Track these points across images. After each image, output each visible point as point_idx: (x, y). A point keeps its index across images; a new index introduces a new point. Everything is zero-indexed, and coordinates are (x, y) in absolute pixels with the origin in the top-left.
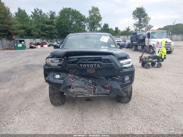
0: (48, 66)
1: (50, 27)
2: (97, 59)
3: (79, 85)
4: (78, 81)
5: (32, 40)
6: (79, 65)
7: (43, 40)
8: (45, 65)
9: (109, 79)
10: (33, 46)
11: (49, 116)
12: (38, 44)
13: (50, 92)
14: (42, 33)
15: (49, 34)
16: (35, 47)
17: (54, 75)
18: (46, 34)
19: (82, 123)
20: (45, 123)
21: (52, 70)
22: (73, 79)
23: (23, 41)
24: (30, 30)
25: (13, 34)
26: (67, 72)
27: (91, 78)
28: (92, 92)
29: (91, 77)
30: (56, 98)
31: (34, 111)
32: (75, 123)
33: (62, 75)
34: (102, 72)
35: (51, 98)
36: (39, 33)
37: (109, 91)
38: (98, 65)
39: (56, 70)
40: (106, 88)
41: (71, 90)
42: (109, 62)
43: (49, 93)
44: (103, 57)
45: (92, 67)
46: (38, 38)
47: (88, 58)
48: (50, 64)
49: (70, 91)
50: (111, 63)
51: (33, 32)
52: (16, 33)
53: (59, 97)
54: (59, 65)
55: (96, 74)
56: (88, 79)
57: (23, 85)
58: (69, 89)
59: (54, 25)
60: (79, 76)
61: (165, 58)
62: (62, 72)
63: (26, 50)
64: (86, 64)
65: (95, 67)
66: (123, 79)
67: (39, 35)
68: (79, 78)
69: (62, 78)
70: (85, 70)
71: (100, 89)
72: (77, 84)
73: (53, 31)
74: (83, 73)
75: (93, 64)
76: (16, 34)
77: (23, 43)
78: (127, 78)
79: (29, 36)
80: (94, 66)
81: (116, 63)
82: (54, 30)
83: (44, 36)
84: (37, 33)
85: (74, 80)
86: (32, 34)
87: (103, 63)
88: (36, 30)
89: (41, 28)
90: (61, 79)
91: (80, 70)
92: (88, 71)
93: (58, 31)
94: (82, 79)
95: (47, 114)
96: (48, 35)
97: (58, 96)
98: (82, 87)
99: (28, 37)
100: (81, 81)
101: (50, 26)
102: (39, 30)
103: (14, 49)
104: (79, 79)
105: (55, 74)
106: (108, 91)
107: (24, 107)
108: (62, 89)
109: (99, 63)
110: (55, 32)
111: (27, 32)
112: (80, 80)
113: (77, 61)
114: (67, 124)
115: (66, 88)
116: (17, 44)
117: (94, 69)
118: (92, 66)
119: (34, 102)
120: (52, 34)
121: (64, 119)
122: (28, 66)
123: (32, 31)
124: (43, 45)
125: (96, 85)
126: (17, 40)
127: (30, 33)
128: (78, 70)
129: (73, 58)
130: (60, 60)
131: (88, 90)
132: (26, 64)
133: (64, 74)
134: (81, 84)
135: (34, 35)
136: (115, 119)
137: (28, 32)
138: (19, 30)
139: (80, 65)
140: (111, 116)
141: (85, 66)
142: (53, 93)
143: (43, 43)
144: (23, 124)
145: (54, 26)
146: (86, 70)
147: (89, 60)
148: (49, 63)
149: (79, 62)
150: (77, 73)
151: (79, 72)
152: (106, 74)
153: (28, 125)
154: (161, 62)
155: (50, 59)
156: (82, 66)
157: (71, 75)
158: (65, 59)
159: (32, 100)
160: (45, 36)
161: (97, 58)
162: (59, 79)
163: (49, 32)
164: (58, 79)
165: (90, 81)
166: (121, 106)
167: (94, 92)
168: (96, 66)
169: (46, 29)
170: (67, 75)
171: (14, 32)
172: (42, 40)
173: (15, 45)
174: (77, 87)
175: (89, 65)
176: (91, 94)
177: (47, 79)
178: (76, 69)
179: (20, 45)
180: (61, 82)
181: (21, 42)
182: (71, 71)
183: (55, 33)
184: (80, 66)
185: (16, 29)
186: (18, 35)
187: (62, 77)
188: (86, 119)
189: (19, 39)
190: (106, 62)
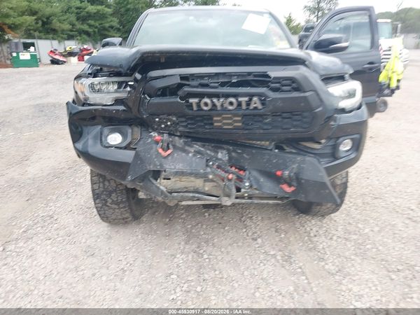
0: (83, 105)
1: (98, 11)
2: (251, 78)
3: (187, 169)
4: (184, 154)
5: (55, 43)
6: (187, 102)
7: (83, 43)
8: (74, 101)
9: (288, 149)
10: (57, 57)
11: (95, 260)
12: (71, 54)
13: (96, 187)
14: (79, 26)
15: (96, 30)
16: (65, 62)
17: (101, 134)
18: (90, 30)
19: (199, 289)
20: (80, 287)
21: (94, 118)
22: (168, 148)
23: (33, 45)
24: (48, 18)
25: (4, 26)
26: (145, 125)
27: (225, 146)
28: (231, 190)
29: (227, 143)
30: (114, 206)
31: (49, 242)
32: (178, 289)
33: (129, 135)
34: (266, 124)
35: (100, 205)
36: (73, 25)
37: (293, 189)
38: (255, 99)
39: (110, 120)
40: (278, 180)
41: (162, 185)
42: (297, 89)
43: (93, 190)
44: (275, 72)
45: (231, 108)
46: (70, 38)
47: (217, 75)
48: (86, 99)
49: (158, 188)
50: (302, 95)
51: (56, 24)
52: (14, 24)
53: (122, 202)
54: (118, 101)
55: (247, 132)
56: (216, 149)
57: (25, 158)
58: (154, 181)
59: (108, 6)
60: (187, 137)
61: (398, 88)
62: (130, 125)
63: (41, 68)
64: (210, 96)
65: (244, 106)
66: (335, 148)
67: (71, 31)
68: (186, 143)
69: (130, 143)
70: (207, 118)
71: (258, 181)
72: (180, 167)
73: (108, 22)
74: (200, 130)
75: (235, 96)
76: (13, 28)
77: (32, 49)
78: (346, 146)
79: (48, 33)
80: (240, 104)
81: (318, 95)
82: (109, 20)
83: (84, 34)
84: (67, 26)
85: (169, 152)
86: (53, 27)
87: (272, 95)
88: (65, 17)
89: (77, 13)
90: (126, 148)
91: (191, 119)
92: (217, 121)
93: (120, 23)
94: (197, 147)
95: (90, 253)
96: (94, 32)
97: (120, 198)
98: (197, 175)
99: (44, 37)
100: (194, 155)
101: (99, 7)
102: (71, 19)
103: (12, 66)
104: (187, 148)
105: (106, 130)
106: (288, 189)
107: (20, 228)
108: (133, 181)
109: (259, 95)
110: (111, 23)
111: (40, 23)
112: (189, 152)
113: (180, 86)
114: (150, 293)
115: (143, 178)
116: (18, 53)
117: (238, 116)
118: (231, 104)
119: (51, 213)
120: (105, 29)
121: (141, 273)
122: (43, 107)
123: (53, 20)
124: (83, 56)
125: (242, 169)
126: (16, 44)
127: (49, 26)
128: (183, 119)
129: (164, 77)
130: (120, 84)
131: (215, 184)
132: (37, 102)
133: (137, 130)
134: (194, 165)
135: (60, 32)
136: (303, 273)
137: (44, 24)
138: (22, 16)
139: (191, 100)
140: (288, 259)
141: (206, 104)
142: (105, 190)
143: (84, 52)
144: (10, 291)
145: (109, 10)
146: (212, 119)
147: (223, 85)
148: (82, 93)
149: (187, 89)
150: (181, 129)
151: (186, 126)
152: (279, 131)
153: (27, 295)
154: (387, 98)
155: (87, 81)
156: (198, 104)
157: (160, 134)
158: (136, 80)
159: (47, 205)
160: (88, 34)
161: (249, 74)
162: (121, 148)
163: (97, 25)
164: (117, 147)
165: (222, 155)
166: (312, 224)
167: (238, 190)
168: (248, 104)
169: (90, 16)
170: (145, 134)
171: (8, 21)
172: (80, 44)
173: (12, 55)
174: (180, 174)
175: (222, 100)
176: (229, 196)
177: (79, 146)
178: (175, 115)
179: (25, 56)
180: (128, 156)
181: (26, 46)
182: (160, 123)
183: (112, 27)
184: (191, 106)
185: (11, 13)
186: (18, 31)
187: (129, 139)
188: (212, 274)
189: (23, 40)
190: (284, 88)
